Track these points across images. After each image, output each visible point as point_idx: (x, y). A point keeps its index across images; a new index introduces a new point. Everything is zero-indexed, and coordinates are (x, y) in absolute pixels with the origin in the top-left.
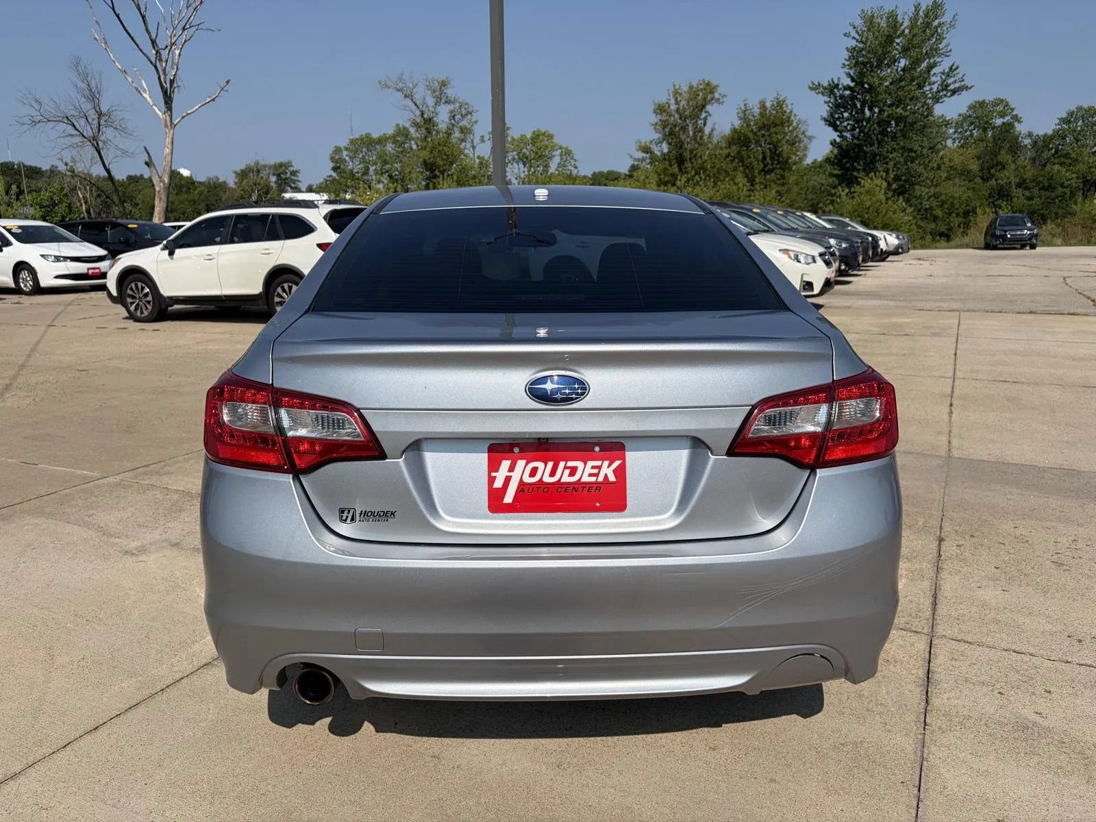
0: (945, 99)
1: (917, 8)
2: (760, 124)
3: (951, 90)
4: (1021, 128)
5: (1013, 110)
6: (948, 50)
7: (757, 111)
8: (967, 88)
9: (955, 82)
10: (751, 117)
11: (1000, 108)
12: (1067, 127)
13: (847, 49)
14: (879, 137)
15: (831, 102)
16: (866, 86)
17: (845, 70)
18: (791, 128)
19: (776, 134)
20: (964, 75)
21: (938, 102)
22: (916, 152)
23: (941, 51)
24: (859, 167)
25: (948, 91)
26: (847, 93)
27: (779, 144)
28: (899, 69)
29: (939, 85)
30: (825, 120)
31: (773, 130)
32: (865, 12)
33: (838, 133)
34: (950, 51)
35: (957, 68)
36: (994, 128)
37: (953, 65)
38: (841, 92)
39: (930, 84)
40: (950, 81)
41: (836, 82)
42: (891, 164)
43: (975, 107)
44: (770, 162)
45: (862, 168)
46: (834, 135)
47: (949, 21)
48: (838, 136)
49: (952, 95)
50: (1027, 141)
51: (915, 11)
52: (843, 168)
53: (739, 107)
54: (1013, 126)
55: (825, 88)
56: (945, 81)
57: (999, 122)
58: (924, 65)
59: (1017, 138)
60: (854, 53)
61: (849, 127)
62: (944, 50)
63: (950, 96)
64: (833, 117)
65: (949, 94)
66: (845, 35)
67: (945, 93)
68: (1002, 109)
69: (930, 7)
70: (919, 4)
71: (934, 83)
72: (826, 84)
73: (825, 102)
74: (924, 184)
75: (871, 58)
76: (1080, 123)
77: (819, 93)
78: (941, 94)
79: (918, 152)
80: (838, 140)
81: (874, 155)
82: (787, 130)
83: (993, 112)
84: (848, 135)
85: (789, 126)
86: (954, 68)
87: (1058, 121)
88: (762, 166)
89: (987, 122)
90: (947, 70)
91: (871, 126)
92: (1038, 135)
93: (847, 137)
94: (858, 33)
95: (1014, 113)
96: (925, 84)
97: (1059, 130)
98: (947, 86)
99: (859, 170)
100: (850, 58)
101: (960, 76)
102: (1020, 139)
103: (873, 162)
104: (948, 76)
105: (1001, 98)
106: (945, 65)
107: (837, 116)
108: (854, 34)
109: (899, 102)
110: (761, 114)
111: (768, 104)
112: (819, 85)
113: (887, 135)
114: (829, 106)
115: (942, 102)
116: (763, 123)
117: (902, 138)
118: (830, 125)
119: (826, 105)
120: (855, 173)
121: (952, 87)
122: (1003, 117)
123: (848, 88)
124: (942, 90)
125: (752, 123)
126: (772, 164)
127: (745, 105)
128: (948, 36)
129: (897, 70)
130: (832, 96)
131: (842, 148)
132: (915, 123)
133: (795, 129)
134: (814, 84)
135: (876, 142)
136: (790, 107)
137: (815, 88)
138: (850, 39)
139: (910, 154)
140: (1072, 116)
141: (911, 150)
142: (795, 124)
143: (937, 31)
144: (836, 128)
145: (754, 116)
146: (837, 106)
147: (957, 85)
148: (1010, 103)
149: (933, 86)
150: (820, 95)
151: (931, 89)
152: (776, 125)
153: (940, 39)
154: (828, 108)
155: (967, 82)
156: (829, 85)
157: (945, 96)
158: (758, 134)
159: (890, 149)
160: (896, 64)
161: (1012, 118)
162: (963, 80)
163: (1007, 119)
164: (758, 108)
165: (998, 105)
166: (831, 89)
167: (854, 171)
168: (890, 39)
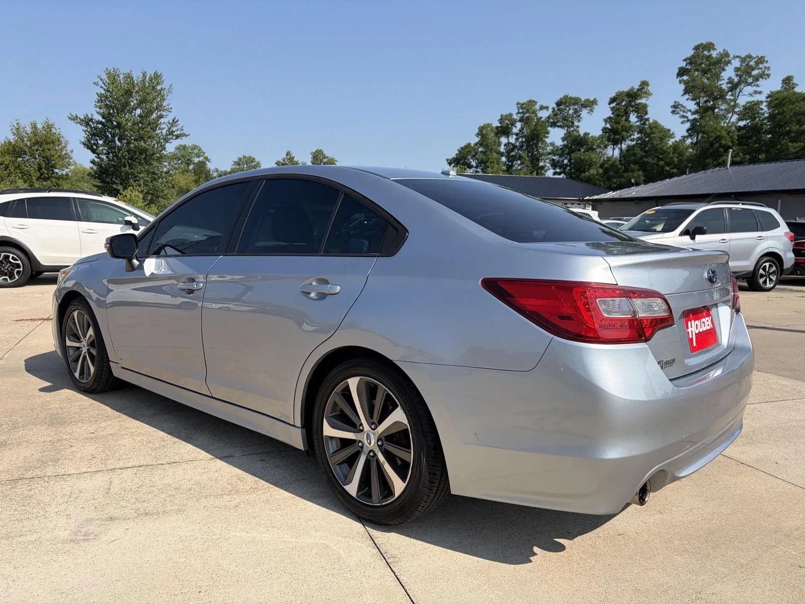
0: (172, 140)
1: (144, 75)
2: (33, 141)
3: (176, 136)
4: (210, 166)
5: (204, 153)
6: (170, 108)
7: (29, 130)
8: (185, 135)
9: (178, 130)
10: (25, 134)
11: (196, 151)
12: (238, 167)
13: (97, 94)
14: (130, 161)
15: (87, 131)
16: (115, 123)
17: (96, 109)
18: (60, 147)
19: (49, 150)
20: (183, 126)
21: (167, 142)
22: (157, 174)
23: (164, 108)
24: (117, 182)
25: (173, 135)
26: (100, 126)
27: (52, 158)
28: (137, 115)
29: (167, 131)
30: (84, 144)
31: (46, 147)
32: (109, 70)
33: (96, 155)
34: (171, 109)
35: (177, 121)
36: (194, 164)
37: (175, 119)
38: (95, 125)
39: (160, 129)
40: (174, 129)
41: (90, 117)
42: (142, 181)
43: (180, 148)
44: (46, 172)
45: (119, 182)
46: (93, 156)
47: (167, 89)
48: (96, 157)
49: (176, 139)
50: (215, 174)
51: (143, 76)
52: (103, 181)
53: (12, 125)
54: (206, 164)
55: (82, 120)
56: (170, 128)
57: (196, 160)
58: (154, 116)
59: (209, 172)
60: (102, 99)
61: (104, 151)
62: (167, 107)
63: (175, 139)
64: (90, 142)
65: (174, 138)
66: (94, 83)
67: (171, 136)
68: (197, 152)
69: (152, 76)
70: (145, 72)
71: (163, 129)
72: (82, 117)
73: (83, 130)
74: (166, 197)
75: (117, 104)
76: (245, 166)
77: (78, 123)
78: (169, 137)
79: (159, 175)
80: (96, 160)
81: (127, 174)
82: (57, 148)
83: (192, 153)
84: (104, 157)
85: (59, 145)
86: (175, 120)
87: (233, 163)
88: (38, 174)
89: (189, 160)
90: (171, 121)
91: (123, 153)
92: (221, 171)
93: (103, 158)
94: (105, 84)
95: (205, 155)
96: (156, 128)
97: (235, 168)
98: (173, 132)
99: (117, 184)
100: (98, 101)
101: (180, 126)
102: (211, 172)
103: (127, 178)
104: (172, 125)
105: (196, 145)
106: (169, 118)
107: (92, 142)
108: (101, 84)
109: (141, 138)
110: (33, 132)
111: (39, 126)
112: (77, 117)
113: (135, 161)
114: (86, 134)
115: (170, 143)
116: (36, 140)
117: (145, 164)
118: (88, 148)
119: (84, 133)
120: (114, 186)
121: (175, 133)
122: (199, 157)
123: (101, 123)
124: (170, 134)
125: (25, 139)
126: (47, 174)
127: (18, 124)
128: (169, 98)
129: (135, 115)
130: (88, 127)
131: (101, 167)
132: (153, 154)
133: (65, 147)
134: (72, 116)
135: (127, 165)
136: (58, 131)
137: (74, 119)
138: (98, 87)
139: (153, 176)
140: (240, 161)
141: (154, 173)
142: (63, 145)
143: (160, 93)
144: (94, 151)
145: (27, 133)
146: (94, 135)
147: (179, 132)
148: (202, 149)
149: (163, 131)
150: (79, 125)
151: (162, 133)
152: (47, 143)
153: (163, 100)
154: (85, 136)
155: (186, 131)
156: (85, 118)
157: (172, 139)
158: (33, 148)
159: (139, 171)
160: (134, 111)
161: (204, 158)
162: (183, 130)
163: (201, 159)
164: (30, 128)
165: (195, 149)
166: (87, 122)
167: (113, 184)
168: (128, 93)
